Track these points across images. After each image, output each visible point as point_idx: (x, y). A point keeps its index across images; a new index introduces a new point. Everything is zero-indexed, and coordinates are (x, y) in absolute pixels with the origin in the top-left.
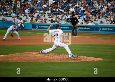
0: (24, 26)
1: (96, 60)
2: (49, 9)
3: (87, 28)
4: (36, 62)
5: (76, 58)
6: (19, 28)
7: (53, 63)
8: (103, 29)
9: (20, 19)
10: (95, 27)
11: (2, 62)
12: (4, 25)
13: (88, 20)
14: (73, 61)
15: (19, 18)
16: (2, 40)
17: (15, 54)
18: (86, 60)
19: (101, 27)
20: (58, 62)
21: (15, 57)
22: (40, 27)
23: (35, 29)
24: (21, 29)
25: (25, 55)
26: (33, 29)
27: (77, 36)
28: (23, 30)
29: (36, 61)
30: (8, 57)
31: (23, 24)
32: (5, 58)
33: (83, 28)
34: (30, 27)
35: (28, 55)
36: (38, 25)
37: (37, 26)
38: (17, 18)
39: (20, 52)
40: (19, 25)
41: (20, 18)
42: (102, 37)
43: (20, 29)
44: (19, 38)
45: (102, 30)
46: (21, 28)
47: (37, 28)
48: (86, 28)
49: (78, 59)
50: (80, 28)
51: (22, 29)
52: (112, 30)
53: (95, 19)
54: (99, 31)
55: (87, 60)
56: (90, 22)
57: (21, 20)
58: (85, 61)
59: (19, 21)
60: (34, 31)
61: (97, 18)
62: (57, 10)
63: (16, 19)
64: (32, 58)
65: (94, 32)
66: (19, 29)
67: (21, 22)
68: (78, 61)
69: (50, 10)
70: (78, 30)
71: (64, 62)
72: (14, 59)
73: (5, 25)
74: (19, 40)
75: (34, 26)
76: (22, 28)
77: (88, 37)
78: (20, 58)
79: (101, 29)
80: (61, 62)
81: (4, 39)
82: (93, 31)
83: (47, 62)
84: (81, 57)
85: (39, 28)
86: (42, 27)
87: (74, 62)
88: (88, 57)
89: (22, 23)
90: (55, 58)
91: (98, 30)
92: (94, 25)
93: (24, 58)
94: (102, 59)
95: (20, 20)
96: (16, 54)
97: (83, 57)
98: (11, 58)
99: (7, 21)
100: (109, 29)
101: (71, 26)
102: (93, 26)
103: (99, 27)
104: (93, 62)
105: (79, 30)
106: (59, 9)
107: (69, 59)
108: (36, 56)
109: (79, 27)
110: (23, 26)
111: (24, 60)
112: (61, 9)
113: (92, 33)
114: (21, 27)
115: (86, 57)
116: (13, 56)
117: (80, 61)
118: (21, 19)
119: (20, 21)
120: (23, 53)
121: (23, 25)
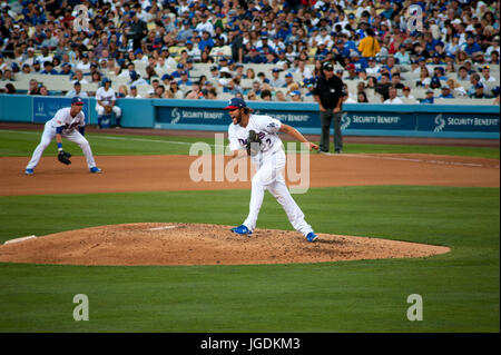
0: (118, 114)
1: (422, 255)
2: (226, 40)
3: (387, 120)
4: (170, 264)
5: (339, 246)
8: (452, 121)
9: (103, 85)
10: (418, 113)
12: (36, 110)
13: (390, 84)
14: (325, 259)
15: (99, 79)
16: (22, 172)
17: (80, 231)
18: (379, 256)
19: (447, 114)
20: (263, 262)
21: (83, 243)
22: (186, 115)
23: (166, 125)
25: (124, 234)
26: (158, 126)
27: (342, 154)
29: (167, 261)
30: (51, 246)
31: (116, 103)
32: (41, 248)
33: (367, 119)
34: (147, 117)
35: (133, 234)
36: (181, 109)
37: (175, 110)
38: (94, 80)
39: (101, 223)
40: (100, 109)
41: (102, 77)
44: (94, 165)
45: (448, 128)
46: (107, 122)
47: (174, 122)
48: (380, 120)
49: (346, 249)
50: (357, 119)
51: (110, 126)
52: (491, 126)
53: (419, 79)
54: (437, 130)
55: (385, 255)
57: (107, 89)
58: (374, 257)
59: (101, 92)
60: (159, 135)
61: (427, 75)
62: (259, 44)
63: (83, 82)
64: (152, 249)
65: (416, 133)
66: (100, 124)
67: (109, 98)
68: (344, 259)
69: (228, 44)
70: (349, 128)
71: (284, 261)
72: (78, 253)
73: (41, 109)
74: (93, 170)
75: (162, 113)
76: (113, 122)
77: (388, 156)
78: (103, 246)
79: (447, 122)
80: (274, 262)
81: (31, 170)
82: (410, 129)
83: (214, 263)
84: (359, 239)
85: (183, 121)
86: (195, 115)
87: (327, 264)
88: (388, 242)
89: (114, 99)
91: (432, 127)
92: (415, 106)
93: (120, 248)
94: (447, 250)
95: (102, 88)
96: (87, 231)
97: (367, 240)
98: (65, 247)
99: (49, 93)
100: (478, 122)
103: (437, 114)
104: (412, 262)
105: (354, 126)
106: (265, 41)
107: (308, 250)
108: (168, 237)
109: (351, 113)
110: (114, 113)
111: (118, 257)
112: (275, 39)
113: (406, 140)
115: (379, 242)
116: (71, 240)
117: (352, 258)
118: (107, 84)
119: (106, 94)
120: (114, 227)
121: (117, 109)
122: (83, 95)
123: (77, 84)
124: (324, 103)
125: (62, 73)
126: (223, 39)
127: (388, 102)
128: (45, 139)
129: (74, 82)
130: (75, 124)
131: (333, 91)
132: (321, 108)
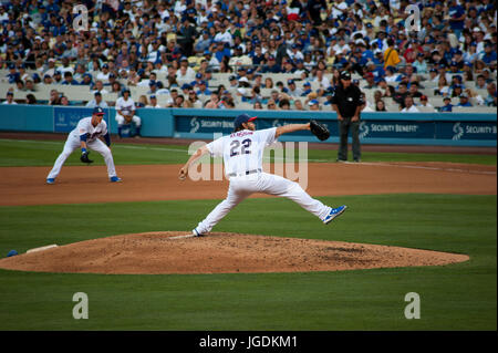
0: (138, 123)
1: (441, 263)
2: (244, 50)
3: (406, 129)
4: (190, 272)
5: (358, 254)
6: (120, 129)
7: (257, 274)
8: (470, 130)
9: (123, 95)
10: (437, 122)
11: (49, 274)
12: (57, 121)
13: (408, 93)
14: (344, 267)
15: (119, 89)
16: (44, 182)
17: (101, 240)
18: (398, 264)
19: (465, 123)
20: (282, 270)
21: (103, 252)
22: (205, 124)
23: (185, 135)
24: (128, 134)
25: (145, 243)
26: (178, 135)
27: (361, 163)
28: (137, 137)
29: (187, 269)
30: (73, 255)
31: (136, 113)
32: (63, 257)
34: (166, 128)
35: (154, 243)
36: (200, 118)
37: (194, 120)
38: (114, 90)
39: (121, 232)
40: (120, 119)
41: (122, 88)
42: (465, 164)
43: (124, 135)
44: (114, 174)
45: (466, 136)
46: (127, 132)
47: (193, 131)
48: (398, 128)
49: (364, 257)
50: (375, 128)
51: (130, 135)
53: (437, 88)
54: (456, 138)
55: (404, 264)
56: (416, 100)
57: (126, 99)
59: (121, 102)
61: (445, 84)
63: (103, 92)
64: (172, 257)
65: (435, 141)
66: (120, 133)
67: (129, 108)
68: (363, 268)
69: (246, 53)
71: (303, 270)
72: (99, 261)
73: (62, 119)
74: (114, 179)
75: (181, 123)
76: (133, 132)
78: (123, 255)
79: (465, 130)
80: (293, 270)
81: (52, 180)
83: (234, 272)
84: (379, 247)
85: (202, 130)
87: (346, 272)
88: (407, 250)
89: (133, 108)
90: (267, 254)
91: (451, 135)
92: (433, 114)
93: (140, 257)
94: (466, 258)
95: (122, 98)
96: (107, 239)
97: (387, 249)
98: (86, 256)
99: (69, 103)
101: (336, 121)
102: (430, 119)
103: (455, 122)
104: (431, 270)
105: (372, 134)
107: (327, 258)
108: (187, 245)
109: (370, 121)
110: (134, 123)
111: (138, 265)
112: (294, 48)
114: (129, 126)
115: (398, 250)
116: (92, 249)
117: (372, 266)
118: (126, 94)
119: (125, 104)
120: (134, 235)
121: (137, 119)
122: (104, 105)
123: (98, 95)
124: (341, 112)
125: (83, 83)
126: (241, 49)
127: (404, 110)
128: (67, 149)
129: (95, 92)
130: (96, 133)
131: (350, 99)
132: (339, 117)
